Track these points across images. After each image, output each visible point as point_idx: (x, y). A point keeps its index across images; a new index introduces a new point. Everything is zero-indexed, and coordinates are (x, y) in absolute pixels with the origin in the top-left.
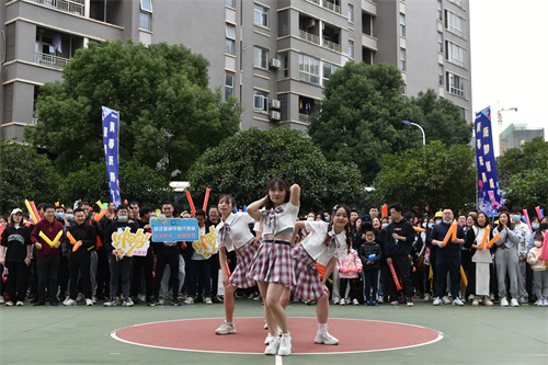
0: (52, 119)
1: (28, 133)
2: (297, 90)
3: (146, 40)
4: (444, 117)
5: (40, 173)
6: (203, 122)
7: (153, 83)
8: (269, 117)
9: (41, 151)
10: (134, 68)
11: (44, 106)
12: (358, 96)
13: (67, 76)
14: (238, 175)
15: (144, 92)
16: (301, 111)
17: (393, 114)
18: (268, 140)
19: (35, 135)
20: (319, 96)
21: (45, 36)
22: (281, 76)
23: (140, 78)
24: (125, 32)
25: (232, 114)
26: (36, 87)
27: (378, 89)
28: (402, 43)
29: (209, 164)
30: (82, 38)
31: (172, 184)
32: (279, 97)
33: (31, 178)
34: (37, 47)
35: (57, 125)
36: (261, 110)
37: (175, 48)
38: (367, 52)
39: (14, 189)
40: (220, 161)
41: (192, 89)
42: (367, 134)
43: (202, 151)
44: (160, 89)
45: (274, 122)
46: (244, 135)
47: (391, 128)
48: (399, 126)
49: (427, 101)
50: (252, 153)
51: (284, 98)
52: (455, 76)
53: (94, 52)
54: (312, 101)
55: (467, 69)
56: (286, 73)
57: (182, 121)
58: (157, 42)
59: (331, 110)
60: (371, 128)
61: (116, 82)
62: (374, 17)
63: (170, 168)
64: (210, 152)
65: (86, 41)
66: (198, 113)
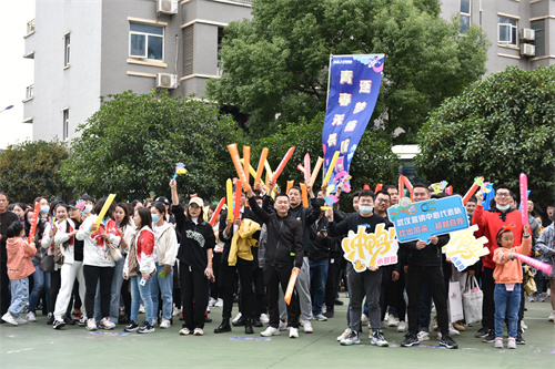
1: (211, 90)
6: (436, 63)
7: (368, 13)
8: (520, 51)
9: (224, 110)
11: (230, 52)
13: (257, 12)
14: (490, 137)
15: (356, 26)
18: (535, 85)
19: (220, 91)
23: (350, 9)
25: (475, 51)
26: (221, 29)
29: (449, 121)
31: (396, 149)
32: (533, 25)
33: (212, 146)
35: (246, 76)
36: (508, 43)
40: (463, 117)
41: (420, 19)
43: (436, 103)
44: (376, 21)
45: (526, 58)
46: (498, 78)
50: (512, 104)
51: (539, 26)
57: (407, 63)
61: (320, 15)
63: (391, 125)
64: (450, 104)
66: (429, 51)
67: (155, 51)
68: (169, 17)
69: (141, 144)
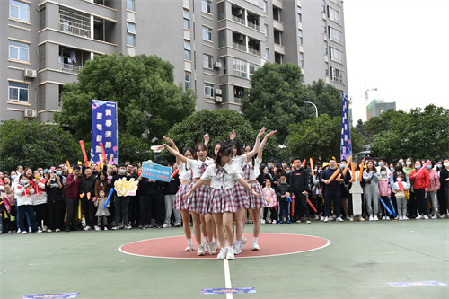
0: (72, 107)
1: (56, 117)
2: (232, 82)
3: (131, 53)
4: (330, 97)
5: (65, 143)
6: (171, 106)
7: (137, 81)
8: (215, 100)
9: (65, 129)
10: (125, 72)
11: (67, 99)
12: (273, 85)
13: (80, 78)
14: (195, 141)
15: (132, 87)
16: (235, 96)
17: (296, 96)
18: (215, 117)
19: (61, 118)
20: (247, 85)
21: (65, 52)
22: (222, 73)
23: (129, 78)
24: (118, 48)
25: (190, 100)
26: (61, 86)
27: (286, 80)
28: (301, 49)
29: (176, 134)
30: (90, 53)
31: (153, 148)
32: (221, 87)
33: (60, 147)
34: (60, 60)
35: (75, 111)
36: (209, 96)
37: (151, 57)
38: (277, 56)
39: (49, 154)
40: (183, 132)
41: (163, 84)
42: (279, 110)
43: (172, 125)
44: (142, 85)
45: (218, 104)
46: (199, 114)
47: (295, 105)
48: (300, 104)
49: (319, 87)
50: (204, 126)
51: (224, 88)
52: (337, 70)
53: (98, 62)
54: (242, 89)
55: (344, 65)
56: (225, 71)
57: (157, 106)
58: (139, 54)
59: (255, 95)
60: (282, 106)
61: (113, 81)
62: (282, 32)
63: (151, 136)
64: (177, 126)
65: (92, 55)
66: (168, 100)
67: (23, 97)
68: (32, 79)
69: (21, 146)
